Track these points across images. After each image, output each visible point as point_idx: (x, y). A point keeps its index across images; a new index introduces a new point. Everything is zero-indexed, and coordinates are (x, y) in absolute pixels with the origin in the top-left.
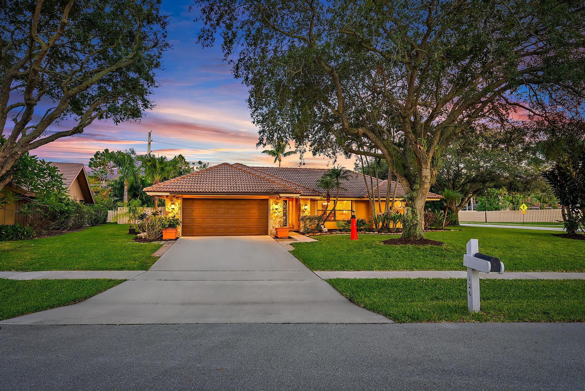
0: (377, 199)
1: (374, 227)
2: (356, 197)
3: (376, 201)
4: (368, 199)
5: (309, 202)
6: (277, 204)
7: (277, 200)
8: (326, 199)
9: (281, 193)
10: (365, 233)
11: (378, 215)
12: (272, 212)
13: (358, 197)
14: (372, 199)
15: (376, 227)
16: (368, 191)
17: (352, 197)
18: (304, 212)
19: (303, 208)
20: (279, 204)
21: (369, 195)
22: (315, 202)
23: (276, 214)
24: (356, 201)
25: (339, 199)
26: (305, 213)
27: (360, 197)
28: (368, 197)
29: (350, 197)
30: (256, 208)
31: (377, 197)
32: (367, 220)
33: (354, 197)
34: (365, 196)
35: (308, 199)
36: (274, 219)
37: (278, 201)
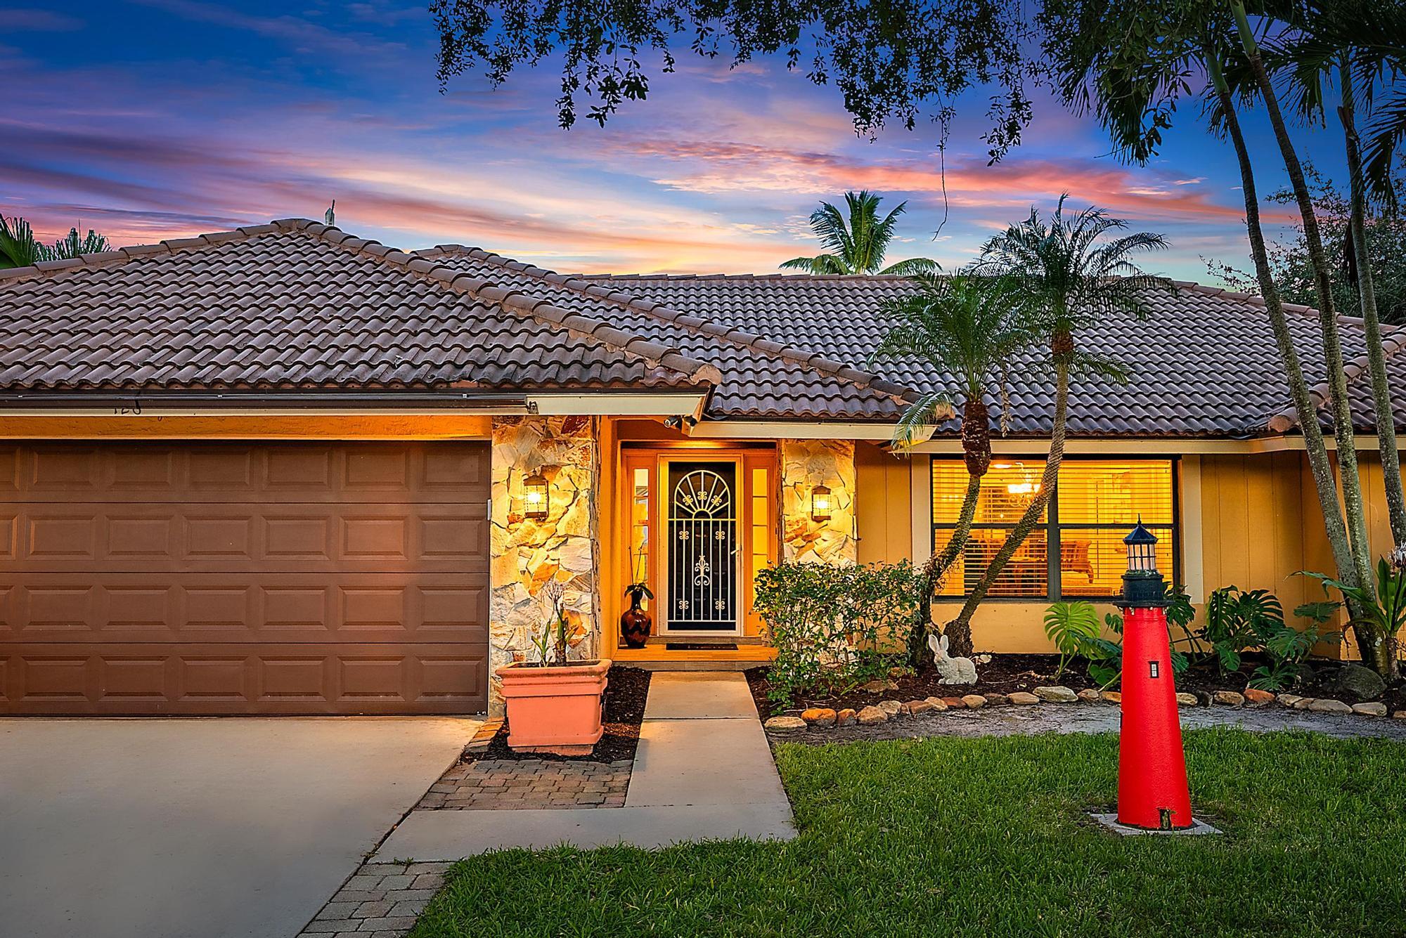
0: (1372, 443)
1: (1348, 650)
2: (1205, 435)
3: (1368, 458)
4: (1296, 443)
5: (846, 469)
6: (538, 479)
7: (544, 444)
8: (957, 447)
9: (543, 388)
10: (1273, 704)
11: (1384, 567)
12: (508, 539)
13: (1219, 435)
14: (1331, 444)
15: (1365, 646)
16: (1297, 388)
17: (1175, 435)
18: (809, 539)
19: (798, 509)
20: (559, 481)
21: (1303, 416)
22: (919, 474)
23: (538, 559)
24: (1205, 462)
25: (1071, 447)
26: (819, 545)
27: (1232, 435)
28: (1294, 431)
29: (1160, 435)
30: (394, 510)
31: (1371, 431)
32: (1288, 599)
33: (1189, 435)
34: (1272, 423)
35: (830, 447)
36: (521, 592)
37: (550, 456)
